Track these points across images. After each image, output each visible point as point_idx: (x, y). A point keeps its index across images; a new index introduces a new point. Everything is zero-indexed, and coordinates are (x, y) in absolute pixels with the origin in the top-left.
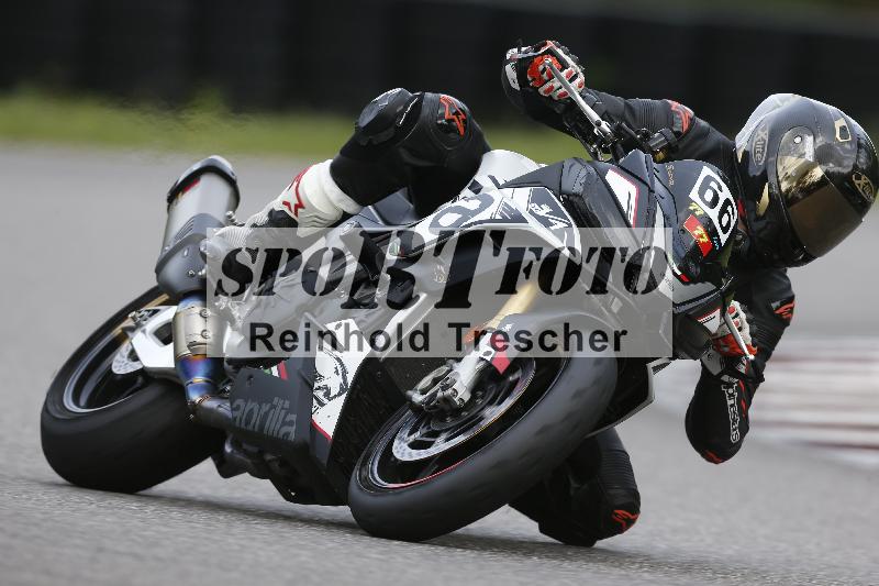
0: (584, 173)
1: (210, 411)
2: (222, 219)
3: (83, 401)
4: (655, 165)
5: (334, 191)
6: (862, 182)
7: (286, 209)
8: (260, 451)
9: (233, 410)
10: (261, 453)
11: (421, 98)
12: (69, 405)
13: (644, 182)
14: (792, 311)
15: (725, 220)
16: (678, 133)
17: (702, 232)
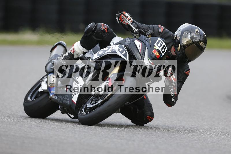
0: (130, 41)
2: (60, 55)
4: (146, 38)
5: (81, 47)
6: (201, 43)
7: (71, 52)
8: (63, 107)
9: (57, 98)
11: (97, 24)
12: (29, 99)
13: (143, 42)
14: (189, 73)
15: (163, 50)
16: (160, 32)
17: (157, 53)
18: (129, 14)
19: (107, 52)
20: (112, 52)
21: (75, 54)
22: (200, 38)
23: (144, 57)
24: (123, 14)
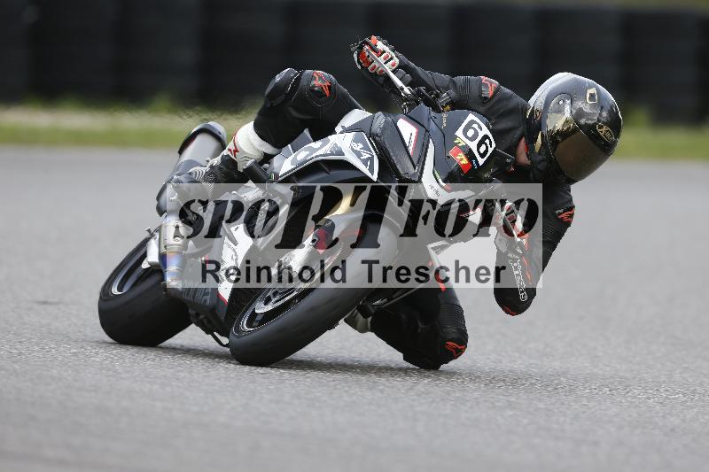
0: (384, 121)
5: (256, 140)
6: (604, 130)
7: (229, 154)
11: (302, 73)
12: (115, 291)
13: (423, 126)
14: (572, 216)
15: (483, 149)
16: (486, 98)
17: (463, 157)
18: (389, 42)
19: (318, 153)
20: (332, 154)
21: (238, 158)
22: (600, 115)
23: (423, 168)
24: (367, 44)
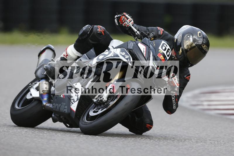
0: (133, 44)
1: (48, 106)
3: (20, 106)
4: (150, 41)
5: (75, 51)
6: (204, 46)
9: (53, 106)
10: (60, 116)
11: (93, 27)
13: (148, 46)
14: (189, 78)
15: (168, 53)
17: (162, 57)
20: (114, 56)
21: (68, 58)
22: (203, 41)
